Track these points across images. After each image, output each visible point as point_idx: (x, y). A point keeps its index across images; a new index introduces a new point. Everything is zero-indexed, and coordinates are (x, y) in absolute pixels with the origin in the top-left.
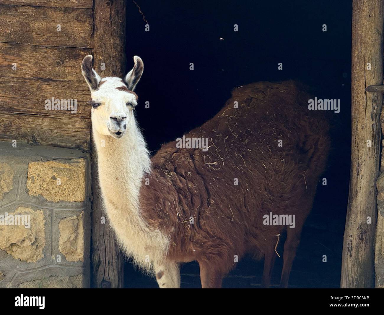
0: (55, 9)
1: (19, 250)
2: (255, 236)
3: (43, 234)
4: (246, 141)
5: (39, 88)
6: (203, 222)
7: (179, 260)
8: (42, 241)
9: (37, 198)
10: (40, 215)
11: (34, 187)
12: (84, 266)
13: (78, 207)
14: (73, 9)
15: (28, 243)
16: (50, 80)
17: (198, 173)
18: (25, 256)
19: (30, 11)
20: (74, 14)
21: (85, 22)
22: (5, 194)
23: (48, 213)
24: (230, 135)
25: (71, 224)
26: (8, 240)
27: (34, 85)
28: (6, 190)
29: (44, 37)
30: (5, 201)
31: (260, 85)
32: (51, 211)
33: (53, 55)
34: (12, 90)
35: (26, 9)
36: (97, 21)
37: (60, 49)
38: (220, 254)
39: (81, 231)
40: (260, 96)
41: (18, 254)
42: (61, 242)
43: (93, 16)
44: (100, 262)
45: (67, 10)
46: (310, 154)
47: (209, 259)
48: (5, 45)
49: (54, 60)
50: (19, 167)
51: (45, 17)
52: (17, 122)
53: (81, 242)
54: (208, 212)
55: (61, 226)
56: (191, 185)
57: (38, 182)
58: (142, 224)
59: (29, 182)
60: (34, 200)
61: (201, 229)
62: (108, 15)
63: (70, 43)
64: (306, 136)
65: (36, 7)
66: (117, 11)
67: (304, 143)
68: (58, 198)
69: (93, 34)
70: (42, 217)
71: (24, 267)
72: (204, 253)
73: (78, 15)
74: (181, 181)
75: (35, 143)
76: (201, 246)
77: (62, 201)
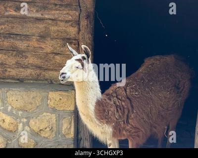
0: (61, 21)
1: (44, 133)
2: (155, 127)
3: (55, 125)
4: (152, 83)
5: (54, 58)
6: (130, 121)
7: (119, 138)
8: (55, 128)
9: (53, 109)
10: (54, 116)
11: (51, 103)
12: (74, 140)
13: (71, 113)
14: (69, 21)
15: (48, 129)
16: (59, 53)
17: (128, 98)
18: (46, 135)
19: (50, 22)
20: (70, 23)
21: (75, 27)
22: (38, 106)
23: (57, 115)
24: (144, 80)
25: (68, 121)
26: (39, 128)
27: (51, 56)
28: (38, 105)
29: (56, 34)
30: (38, 110)
31: (158, 57)
32: (59, 114)
33: (60, 42)
34: (41, 58)
35: (48, 21)
36: (81, 26)
37: (63, 39)
38: (138, 136)
39: (73, 124)
40: (158, 62)
41: (43, 134)
42: (63, 129)
43: (79, 25)
44: (81, 139)
45: (67, 22)
46: (181, 90)
47: (133, 138)
48: (38, 38)
49: (60, 44)
50: (44, 94)
51: (57, 24)
52: (43, 73)
53: (72, 129)
54: (132, 116)
55: (63, 121)
56: (123, 104)
57: (53, 101)
58: (97, 122)
59: (49, 101)
60: (51, 110)
61: (129, 124)
62: (86, 24)
63: (68, 37)
64: (179, 81)
65: (52, 20)
66: (90, 22)
67: (178, 84)
68: (62, 109)
69: (79, 33)
70: (54, 117)
71: (46, 140)
72: (131, 135)
73: (72, 24)
74: (118, 102)
75: (52, 83)
76: (130, 132)
77: (63, 110)
